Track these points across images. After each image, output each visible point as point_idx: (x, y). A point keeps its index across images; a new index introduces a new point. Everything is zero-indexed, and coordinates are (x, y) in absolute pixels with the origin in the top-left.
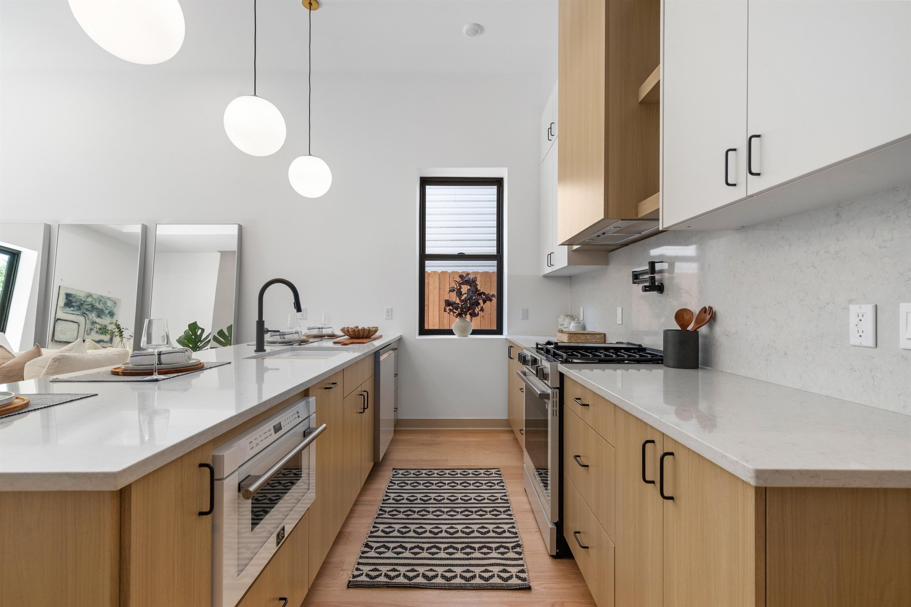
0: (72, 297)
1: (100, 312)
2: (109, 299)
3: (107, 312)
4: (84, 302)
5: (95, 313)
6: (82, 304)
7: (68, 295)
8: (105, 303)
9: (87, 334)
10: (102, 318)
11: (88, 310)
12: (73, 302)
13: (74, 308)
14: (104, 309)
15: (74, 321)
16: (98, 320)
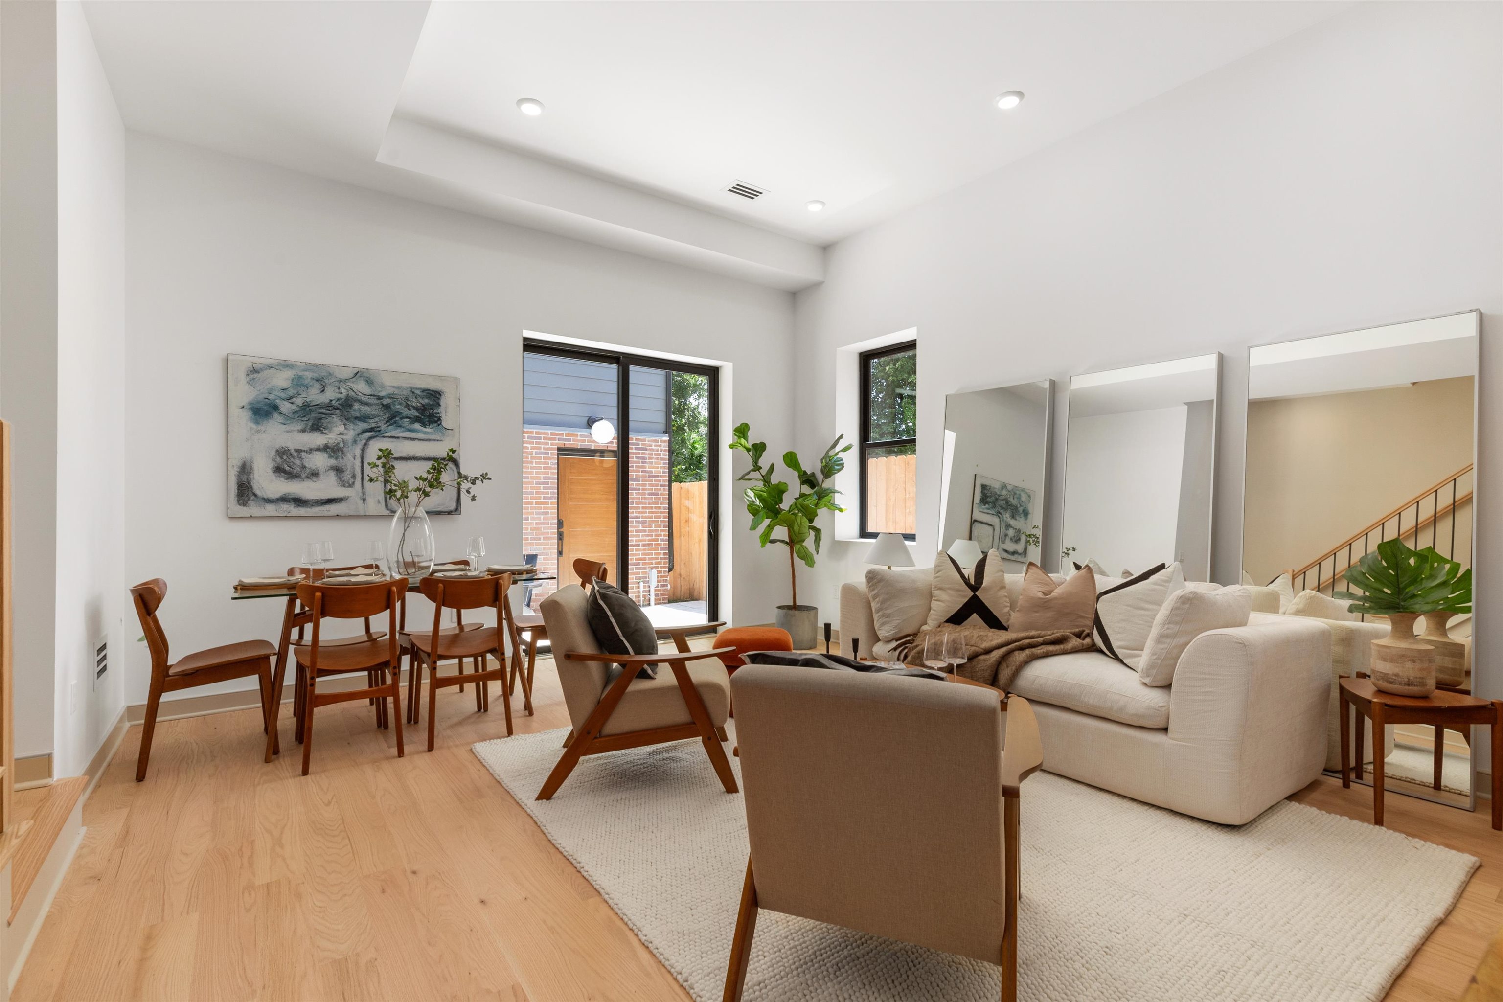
0: (987, 490)
1: (1014, 511)
2: (1023, 490)
3: (1021, 509)
4: (999, 496)
5: (1009, 511)
6: (997, 499)
7: (984, 487)
8: (1019, 498)
9: (1002, 543)
10: (1016, 519)
11: (1002, 508)
12: (988, 497)
13: (989, 505)
14: (1019, 506)
15: (990, 523)
16: (1012, 522)
